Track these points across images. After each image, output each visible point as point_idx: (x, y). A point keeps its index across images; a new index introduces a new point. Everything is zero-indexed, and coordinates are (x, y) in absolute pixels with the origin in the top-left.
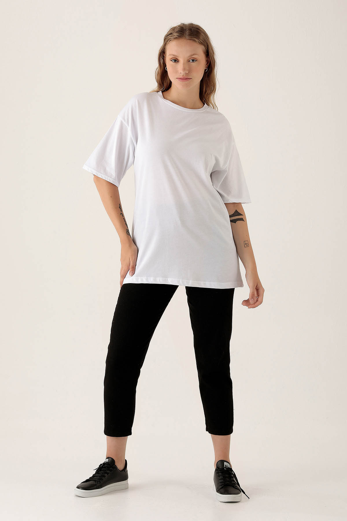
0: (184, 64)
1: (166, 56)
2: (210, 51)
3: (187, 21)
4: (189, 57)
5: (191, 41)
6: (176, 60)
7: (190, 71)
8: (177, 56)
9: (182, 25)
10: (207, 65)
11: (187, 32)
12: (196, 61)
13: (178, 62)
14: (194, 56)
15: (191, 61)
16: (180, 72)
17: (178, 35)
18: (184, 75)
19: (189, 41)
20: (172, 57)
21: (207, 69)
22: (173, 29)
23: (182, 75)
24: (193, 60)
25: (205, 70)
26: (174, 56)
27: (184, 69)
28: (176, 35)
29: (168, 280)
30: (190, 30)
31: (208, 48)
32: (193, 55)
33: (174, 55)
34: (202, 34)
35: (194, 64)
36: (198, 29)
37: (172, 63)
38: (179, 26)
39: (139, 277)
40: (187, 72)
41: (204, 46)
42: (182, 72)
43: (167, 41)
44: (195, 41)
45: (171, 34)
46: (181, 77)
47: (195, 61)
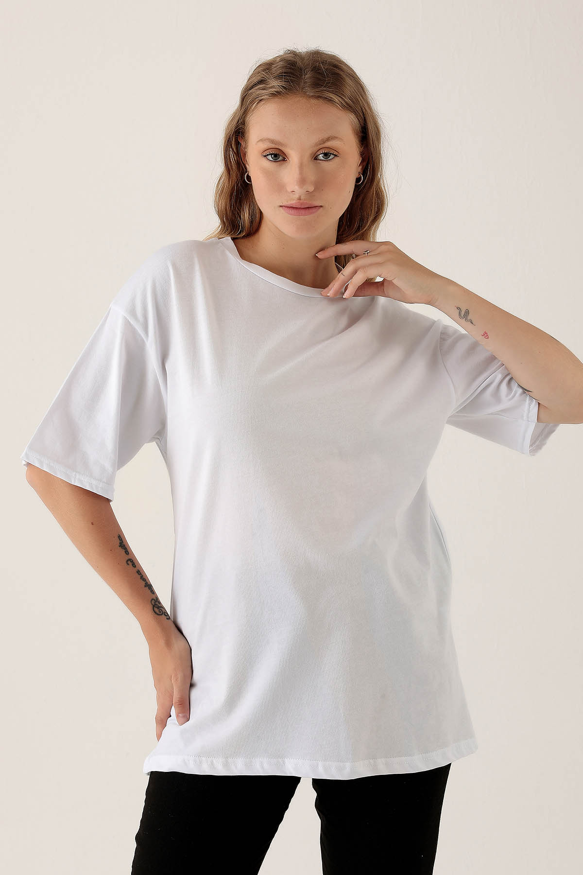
0: (301, 166)
1: (246, 142)
2: (371, 127)
3: (304, 44)
4: (316, 145)
5: (321, 101)
6: (278, 156)
7: (320, 185)
8: (281, 144)
9: (290, 57)
10: (361, 167)
11: (308, 76)
12: (336, 156)
13: (284, 160)
14: (328, 144)
15: (321, 157)
16: (289, 189)
17: (283, 84)
18: (302, 198)
19: (314, 101)
20: (264, 146)
21: (360, 177)
22: (267, 67)
23: (297, 196)
24: (326, 155)
25: (358, 180)
26: (273, 143)
27: (302, 181)
28: (275, 84)
29: (284, 763)
30: (316, 70)
31: (365, 120)
32: (328, 139)
33: (272, 141)
34: (349, 81)
35: (329, 166)
36: (336, 66)
37: (267, 164)
38: (283, 59)
39: (204, 759)
40: (311, 189)
41: (355, 114)
42: (296, 188)
43: (252, 102)
44: (330, 101)
45: (261, 82)
46: (293, 202)
47: (332, 156)
